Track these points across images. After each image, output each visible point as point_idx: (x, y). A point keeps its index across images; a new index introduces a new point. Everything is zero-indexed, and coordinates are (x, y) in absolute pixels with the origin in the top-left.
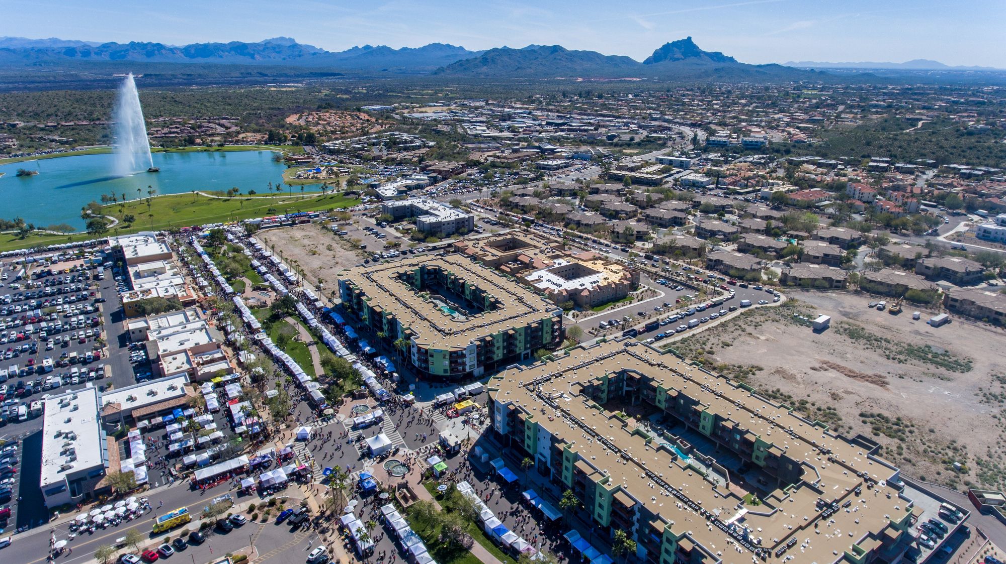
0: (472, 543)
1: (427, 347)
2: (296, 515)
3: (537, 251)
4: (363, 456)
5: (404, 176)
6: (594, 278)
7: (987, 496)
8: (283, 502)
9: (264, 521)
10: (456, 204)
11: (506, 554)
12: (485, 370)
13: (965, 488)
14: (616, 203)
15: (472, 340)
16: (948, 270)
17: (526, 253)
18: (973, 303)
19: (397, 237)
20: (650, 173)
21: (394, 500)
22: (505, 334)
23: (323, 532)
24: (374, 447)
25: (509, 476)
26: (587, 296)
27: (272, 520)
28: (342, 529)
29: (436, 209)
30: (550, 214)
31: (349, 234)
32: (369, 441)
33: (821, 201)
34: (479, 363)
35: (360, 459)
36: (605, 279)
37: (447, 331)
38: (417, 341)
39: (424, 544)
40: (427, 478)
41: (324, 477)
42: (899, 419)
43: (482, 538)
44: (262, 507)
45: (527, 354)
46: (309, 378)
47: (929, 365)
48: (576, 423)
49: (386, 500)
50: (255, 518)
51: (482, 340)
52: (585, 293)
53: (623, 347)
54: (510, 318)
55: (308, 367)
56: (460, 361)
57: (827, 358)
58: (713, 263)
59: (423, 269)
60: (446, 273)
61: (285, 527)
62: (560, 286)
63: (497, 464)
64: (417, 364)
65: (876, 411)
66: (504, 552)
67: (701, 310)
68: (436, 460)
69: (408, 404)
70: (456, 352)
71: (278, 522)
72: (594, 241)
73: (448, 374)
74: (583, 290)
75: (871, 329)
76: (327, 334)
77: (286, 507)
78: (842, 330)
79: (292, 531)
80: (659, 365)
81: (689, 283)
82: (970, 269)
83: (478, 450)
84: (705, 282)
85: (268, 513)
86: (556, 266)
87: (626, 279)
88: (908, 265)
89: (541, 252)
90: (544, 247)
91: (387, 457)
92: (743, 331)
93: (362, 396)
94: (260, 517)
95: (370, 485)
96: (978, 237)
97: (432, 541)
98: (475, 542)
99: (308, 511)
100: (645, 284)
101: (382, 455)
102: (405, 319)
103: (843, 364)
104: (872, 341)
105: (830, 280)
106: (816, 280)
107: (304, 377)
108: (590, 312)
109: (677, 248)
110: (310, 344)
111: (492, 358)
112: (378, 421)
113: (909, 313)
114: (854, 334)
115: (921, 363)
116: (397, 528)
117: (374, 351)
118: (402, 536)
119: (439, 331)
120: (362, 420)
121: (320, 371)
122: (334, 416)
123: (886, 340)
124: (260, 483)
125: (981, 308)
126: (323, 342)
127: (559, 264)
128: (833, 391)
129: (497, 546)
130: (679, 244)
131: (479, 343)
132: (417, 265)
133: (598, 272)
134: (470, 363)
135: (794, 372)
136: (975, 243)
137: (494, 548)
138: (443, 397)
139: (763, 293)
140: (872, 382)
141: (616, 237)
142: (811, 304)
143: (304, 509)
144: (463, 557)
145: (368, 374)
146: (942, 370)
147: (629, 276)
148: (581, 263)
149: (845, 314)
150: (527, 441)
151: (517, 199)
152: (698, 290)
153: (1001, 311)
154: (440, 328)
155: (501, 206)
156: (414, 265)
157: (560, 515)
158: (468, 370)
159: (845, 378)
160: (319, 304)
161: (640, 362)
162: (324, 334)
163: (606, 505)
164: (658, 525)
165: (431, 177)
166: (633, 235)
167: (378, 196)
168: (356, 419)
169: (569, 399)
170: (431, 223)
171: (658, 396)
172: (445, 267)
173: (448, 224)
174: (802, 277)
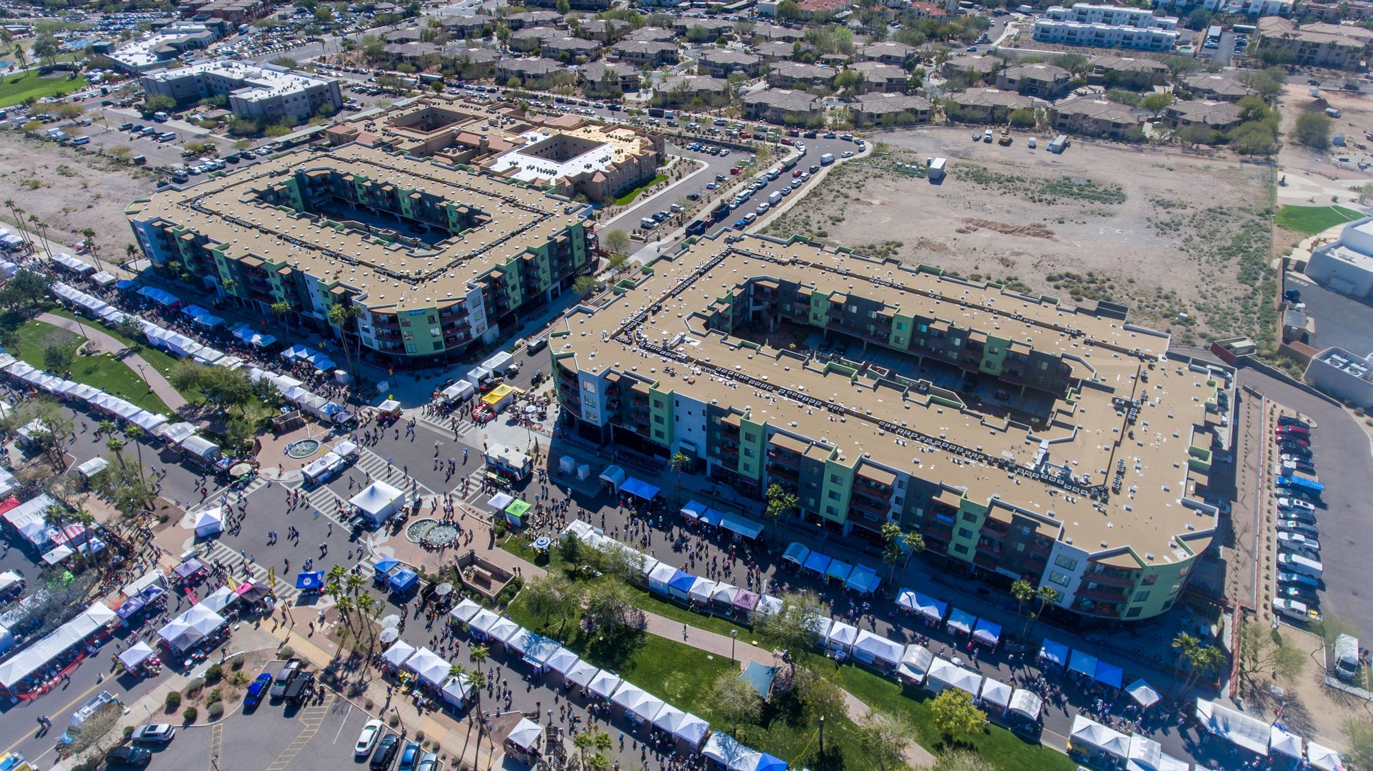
0: (642, 616)
1: (394, 310)
2: (280, 682)
3: (485, 124)
4: (357, 532)
5: (154, 28)
6: (599, 153)
7: (1237, 345)
8: (237, 666)
9: (215, 716)
10: (291, 66)
11: (707, 615)
12: (501, 329)
13: (1203, 342)
14: (566, 41)
15: (470, 281)
16: (1034, 81)
17: (467, 129)
18: (1085, 117)
19: (199, 136)
21: (465, 590)
22: (520, 260)
23: (358, 691)
24: (375, 508)
25: (647, 491)
26: (602, 183)
27: (232, 709)
28: (392, 675)
29: (259, 76)
30: (466, 65)
31: (93, 140)
32: (359, 500)
33: (838, 12)
34: (491, 320)
35: (353, 538)
36: (618, 152)
37: (413, 275)
38: (368, 303)
39: (564, 646)
40: (501, 535)
41: (300, 592)
42: (1090, 275)
43: (654, 603)
44: (193, 692)
45: (556, 289)
46: (160, 418)
47: (1082, 202)
48: (732, 377)
49: (449, 595)
50: (191, 717)
51: (487, 278)
52: (599, 179)
53: (726, 246)
54: (513, 235)
55: (147, 398)
56: (458, 323)
57: (968, 214)
58: (753, 110)
59: (300, 176)
60: (350, 178)
61: (268, 714)
62: (554, 173)
63: (611, 475)
64: (376, 345)
65: (1063, 271)
66: (701, 614)
67: (774, 178)
68: (501, 499)
69: (388, 419)
70: (449, 309)
71: (250, 707)
72: (559, 101)
73: (444, 350)
74: (594, 174)
75: (994, 169)
76: (155, 330)
77: (252, 673)
78: (963, 175)
79: (290, 713)
80: (793, 262)
81: (735, 142)
82: (1059, 76)
83: (566, 463)
84: (756, 137)
85: (216, 698)
86: (530, 143)
87: (650, 148)
88: (990, 79)
89: (493, 124)
90: (493, 117)
91: (405, 519)
92: (846, 197)
93: (294, 426)
94: (203, 713)
95: (407, 579)
96: (1036, 38)
97: (572, 638)
98: (646, 613)
99: (303, 665)
100: (673, 154)
101: (394, 520)
102: (319, 270)
103: (990, 219)
104: (1008, 183)
105: (913, 111)
106: (897, 114)
107: (149, 420)
108: (614, 207)
109: (691, 95)
110: (123, 356)
111: (503, 308)
112: (350, 461)
113: (1021, 141)
114: (981, 178)
115: (1071, 200)
116: (503, 637)
117: (272, 339)
118: (520, 648)
119: (399, 278)
120: (322, 468)
121: (176, 400)
122: (253, 474)
123: (1019, 179)
124: (164, 645)
125: (1096, 121)
126: (151, 346)
127: (533, 139)
128: (1000, 256)
129: (685, 609)
130: (695, 89)
131: (482, 285)
132: (287, 172)
133: (600, 144)
134: (478, 324)
135: (941, 240)
136: (1035, 47)
137: (683, 612)
138: (454, 391)
139: (837, 141)
140: (1035, 235)
141: (593, 90)
142: (906, 148)
143: (294, 665)
144: (641, 646)
145: (286, 383)
146: (1098, 204)
147: (650, 143)
148: (566, 133)
149: (954, 154)
150: (654, 426)
151: (397, 49)
152: (754, 151)
153: (1119, 121)
154: (398, 272)
155: (370, 64)
156: (280, 174)
157: (762, 527)
158: (475, 335)
159: (1003, 236)
160: (102, 277)
161: (764, 264)
162: (146, 331)
163: (845, 490)
164: (946, 498)
165: (213, 25)
166: (616, 83)
167: (118, 67)
168: (305, 469)
169: (697, 343)
170: (261, 102)
171: (814, 309)
172: (342, 168)
173: (295, 100)
174: (880, 112)
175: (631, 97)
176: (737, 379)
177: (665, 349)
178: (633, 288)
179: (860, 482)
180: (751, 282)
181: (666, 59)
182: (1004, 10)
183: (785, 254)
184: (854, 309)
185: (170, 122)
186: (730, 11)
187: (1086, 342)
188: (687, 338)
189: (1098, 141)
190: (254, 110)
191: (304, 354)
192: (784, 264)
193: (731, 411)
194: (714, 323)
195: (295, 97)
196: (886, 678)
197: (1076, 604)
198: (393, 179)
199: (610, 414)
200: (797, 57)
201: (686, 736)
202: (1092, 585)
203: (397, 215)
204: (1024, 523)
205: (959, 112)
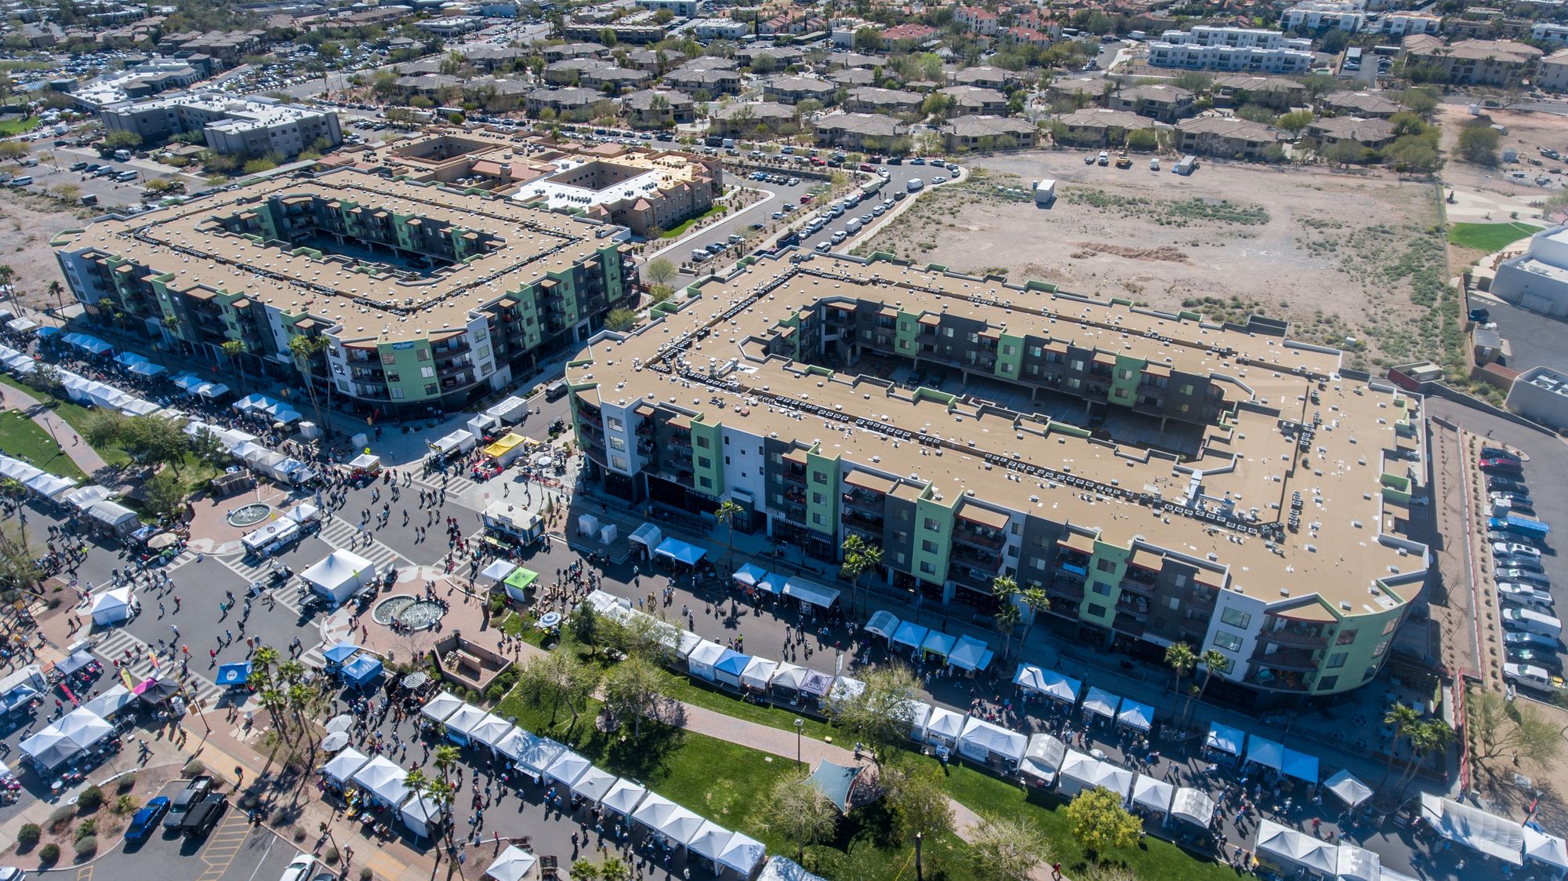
0: (681, 710)
1: (373, 344)
2: (179, 807)
3: (509, 152)
4: (309, 613)
5: (127, 65)
6: (644, 180)
7: (1419, 370)
8: (125, 787)
9: (85, 855)
10: (285, 100)
11: (766, 706)
12: (515, 371)
13: (1378, 370)
14: (611, 71)
15: (474, 310)
16: (1153, 103)
17: (486, 157)
18: (1215, 136)
19: (166, 175)
21: (443, 681)
22: (538, 288)
23: (286, 819)
24: (332, 582)
25: (688, 553)
26: (646, 212)
27: (108, 845)
28: (335, 794)
29: (243, 108)
30: (492, 97)
31: (36, 181)
32: (313, 573)
33: (925, 40)
34: (500, 360)
35: (302, 622)
36: (666, 179)
37: (402, 305)
38: (342, 337)
39: (572, 749)
40: (498, 612)
41: (223, 690)
42: (1234, 299)
43: (696, 692)
44: (60, 824)
45: (585, 327)
46: (67, 481)
47: (1218, 223)
48: (797, 407)
49: (423, 688)
50: (51, 857)
51: (494, 307)
52: (642, 207)
53: (792, 266)
54: (531, 260)
55: (55, 459)
56: (456, 361)
57: (1084, 239)
58: (827, 137)
59: (274, 204)
60: (336, 205)
61: (160, 849)
62: (589, 201)
63: (645, 535)
64: (353, 390)
65: (1202, 296)
66: (758, 704)
67: (852, 206)
68: (499, 569)
69: (363, 478)
70: (444, 343)
71: (134, 844)
72: (600, 133)
73: (439, 395)
74: (636, 201)
75: (1111, 191)
76: (74, 381)
77: (142, 797)
78: (1076, 198)
79: (189, 849)
80: (874, 282)
81: (806, 170)
82: (1181, 97)
83: (587, 523)
84: (831, 165)
85: (89, 831)
86: (560, 171)
87: (704, 175)
88: (1103, 101)
89: (517, 152)
90: (519, 145)
91: (374, 596)
92: (939, 223)
93: (239, 488)
94: (69, 851)
95: (366, 669)
96: (1151, 63)
97: (586, 740)
98: (685, 706)
99: (214, 784)
100: (732, 184)
101: (359, 597)
102: (283, 302)
103: (1110, 243)
104: (1130, 206)
105: (1014, 135)
106: (995, 137)
107: (50, 484)
108: (661, 240)
109: (755, 122)
110: (34, 413)
111: (519, 347)
112: (309, 528)
113: (1141, 164)
114: (1097, 201)
115: (1205, 221)
116: (489, 740)
117: (223, 389)
118: (514, 754)
119: (385, 308)
120: (268, 536)
121: (91, 460)
122: (180, 547)
123: (1141, 201)
124: (28, 763)
125: (1228, 141)
126: (71, 401)
127: (564, 167)
128: (1124, 282)
129: (738, 698)
130: (759, 116)
131: (489, 315)
132: (258, 199)
133: (645, 171)
134: (481, 359)
135: (1054, 266)
136: (1151, 72)
137: (734, 703)
138: (448, 442)
139: (927, 168)
140: (1165, 259)
141: (639, 120)
142: (1008, 172)
143: (202, 785)
144: (678, 747)
145: (236, 439)
146: (1236, 226)
147: (705, 170)
148: (606, 160)
149: (1064, 178)
150: (699, 471)
151: (412, 82)
152: (828, 179)
153: (1255, 139)
154: (384, 302)
155: (380, 100)
156: (249, 201)
157: (837, 593)
158: (479, 377)
159: (1127, 261)
160: (20, 324)
161: (838, 283)
162: (65, 382)
163: (943, 540)
164: (1074, 542)
165: (197, 62)
166: (667, 112)
167: (79, 106)
168: (247, 539)
169: (753, 370)
170: (242, 134)
171: (900, 334)
172: (326, 194)
173: (284, 132)
174: (976, 135)
175: (684, 128)
176: (804, 409)
177: (712, 377)
178: (675, 312)
179: (963, 527)
180: (822, 303)
181: (726, 88)
182: (1113, 37)
183: (866, 273)
184: (950, 333)
185: (134, 162)
186: (802, 43)
187: (1238, 362)
188: (740, 365)
189: (1232, 162)
190: (233, 144)
191: (262, 404)
192: (862, 284)
193: (794, 446)
194: (777, 348)
195: (284, 130)
196: (1005, 780)
197: (1250, 676)
198: (388, 204)
199: (645, 460)
200: (878, 83)
201: (734, 863)
202: (1271, 647)
203: (393, 247)
204: (1179, 569)
205: (1069, 135)
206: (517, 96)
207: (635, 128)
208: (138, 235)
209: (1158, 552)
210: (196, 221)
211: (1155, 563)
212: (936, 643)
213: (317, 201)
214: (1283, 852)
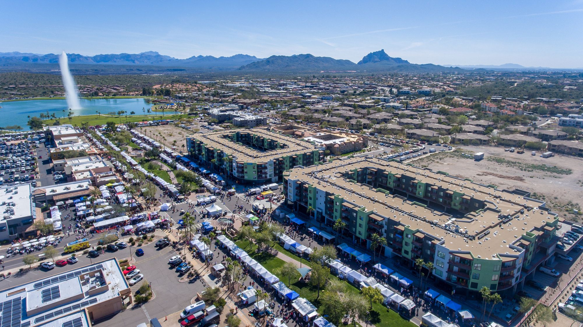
0: (277, 253)
1: (243, 162)
3: (306, 130)
4: (204, 217)
5: (224, 106)
6: (341, 140)
8: (153, 237)
9: (139, 246)
11: (301, 257)
15: (271, 159)
16: (547, 135)
17: (299, 131)
20: (367, 103)
21: (225, 233)
22: (291, 157)
23: (179, 250)
24: (211, 210)
25: (299, 222)
26: (337, 148)
27: (144, 245)
28: (191, 248)
29: (244, 115)
31: (192, 128)
32: (208, 208)
33: (467, 113)
34: (275, 174)
35: (202, 218)
36: (348, 140)
37: (254, 156)
38: (237, 160)
39: (246, 252)
40: (246, 225)
43: (283, 250)
44: (138, 239)
46: (168, 183)
48: (340, 187)
49: (220, 234)
50: (133, 244)
51: (277, 160)
52: (337, 146)
53: (364, 159)
54: (293, 151)
56: (263, 171)
58: (410, 135)
59: (238, 134)
60: (252, 135)
61: (153, 249)
62: (322, 143)
63: (290, 216)
64: (236, 175)
66: (298, 256)
67: (407, 154)
68: (251, 216)
69: (231, 194)
70: (261, 165)
72: (339, 129)
73: (256, 179)
74: (335, 144)
76: (179, 166)
78: (491, 160)
79: (158, 250)
80: (388, 166)
83: (278, 213)
84: (406, 143)
85: (142, 242)
86: (318, 135)
87: (362, 141)
89: (309, 130)
91: (220, 217)
92: (433, 161)
93: (202, 191)
94: (137, 244)
95: (209, 228)
96: (559, 124)
97: (251, 252)
98: (279, 252)
99: (168, 240)
100: (371, 145)
103: (495, 173)
104: (512, 164)
105: (480, 140)
106: (472, 140)
107: (165, 183)
108: (340, 156)
109: (389, 130)
110: (168, 171)
111: (282, 172)
113: (528, 153)
114: (500, 161)
116: (228, 246)
117: (209, 172)
119: (250, 156)
120: (203, 200)
121: (175, 181)
122: (184, 200)
123: (518, 163)
125: (570, 148)
126: (176, 170)
127: (320, 134)
129: (294, 254)
131: (275, 161)
132: (234, 132)
134: (270, 172)
137: (292, 255)
138: (253, 190)
139: (441, 147)
140: (515, 179)
141: (352, 127)
142: (471, 150)
143: (166, 239)
144: (272, 259)
145: (206, 182)
146: (555, 174)
148: (333, 134)
149: (492, 154)
150: (309, 201)
151: (292, 113)
152: (403, 146)
153: (582, 149)
155: (282, 118)
156: (232, 132)
157: (334, 237)
158: (268, 177)
159: (499, 179)
160: (174, 154)
161: (375, 164)
162: (177, 166)
163: (364, 223)
164: (400, 227)
165: (240, 106)
167: (209, 114)
168: (198, 200)
169: (335, 179)
170: (241, 121)
171: (389, 180)
172: (250, 132)
173: (252, 122)
174: (464, 138)
175: (365, 130)
176: (342, 188)
177: (322, 179)
178: (322, 164)
179: (369, 219)
180: (367, 168)
182: (548, 116)
183: (386, 163)
184: (404, 181)
185: (215, 126)
186: (420, 111)
187: (500, 199)
188: (331, 177)
189: (570, 156)
190: (238, 123)
191: (215, 176)
192: (383, 165)
193: (333, 195)
194: (346, 175)
195: (252, 121)
196: (356, 288)
197: (449, 278)
198: (264, 136)
199: (298, 198)
200: (438, 122)
201: (269, 280)
202: (456, 269)
203: (263, 147)
204: (428, 238)
205: (503, 142)
206: (319, 118)
207: (350, 129)
208: (204, 136)
209: (424, 233)
210: (218, 135)
211: (421, 236)
212: (355, 253)
213: (249, 134)
214: (429, 320)
